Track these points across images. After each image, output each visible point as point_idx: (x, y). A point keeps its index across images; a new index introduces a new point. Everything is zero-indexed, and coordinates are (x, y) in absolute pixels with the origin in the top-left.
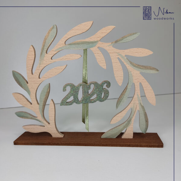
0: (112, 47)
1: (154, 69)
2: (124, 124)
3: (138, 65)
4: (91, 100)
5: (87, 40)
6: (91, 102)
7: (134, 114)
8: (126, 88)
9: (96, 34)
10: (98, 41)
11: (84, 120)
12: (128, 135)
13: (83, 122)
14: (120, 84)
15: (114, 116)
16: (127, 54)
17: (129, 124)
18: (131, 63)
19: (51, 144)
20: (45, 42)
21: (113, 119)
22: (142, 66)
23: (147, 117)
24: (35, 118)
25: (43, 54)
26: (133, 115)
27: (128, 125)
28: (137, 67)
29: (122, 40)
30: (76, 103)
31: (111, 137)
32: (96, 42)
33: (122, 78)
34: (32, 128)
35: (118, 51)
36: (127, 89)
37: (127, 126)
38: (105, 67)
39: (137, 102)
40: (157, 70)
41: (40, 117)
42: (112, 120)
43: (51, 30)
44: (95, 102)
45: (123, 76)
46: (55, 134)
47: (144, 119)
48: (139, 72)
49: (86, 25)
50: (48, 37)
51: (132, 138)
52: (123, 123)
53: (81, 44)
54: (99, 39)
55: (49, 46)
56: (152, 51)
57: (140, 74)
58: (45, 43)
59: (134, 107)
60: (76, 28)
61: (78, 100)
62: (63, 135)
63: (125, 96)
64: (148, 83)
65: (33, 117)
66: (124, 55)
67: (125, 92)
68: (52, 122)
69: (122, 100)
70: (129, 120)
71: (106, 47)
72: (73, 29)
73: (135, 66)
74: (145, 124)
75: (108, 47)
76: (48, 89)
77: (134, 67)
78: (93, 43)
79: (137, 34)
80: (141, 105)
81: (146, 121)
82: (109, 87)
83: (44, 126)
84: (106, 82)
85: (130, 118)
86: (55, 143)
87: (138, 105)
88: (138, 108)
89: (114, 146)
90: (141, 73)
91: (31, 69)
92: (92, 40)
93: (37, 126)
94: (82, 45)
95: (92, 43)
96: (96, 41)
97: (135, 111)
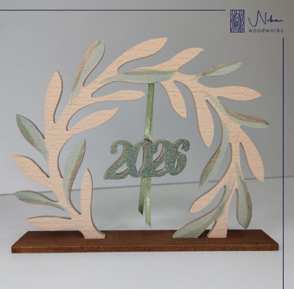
0: (197, 82)
1: (262, 121)
2: (213, 213)
3: (238, 114)
4: (157, 171)
5: (156, 68)
6: (157, 175)
7: (230, 195)
8: (217, 151)
9: (171, 59)
10: (174, 71)
11: (143, 207)
12: (219, 232)
13: (139, 210)
14: (209, 145)
15: (197, 199)
16: (220, 95)
17: (221, 212)
18: (227, 111)
19: (85, 249)
20: (83, 67)
21: (195, 204)
22: (244, 116)
23: (250, 200)
24: (54, 203)
25: (78, 87)
26: (228, 198)
27: (220, 214)
28: (236, 117)
29: (214, 71)
30: (133, 175)
31: (191, 236)
32: (170, 73)
33: (212, 134)
34: (46, 222)
35: (207, 89)
36: (219, 153)
37: (218, 217)
38: (184, 115)
39: (235, 175)
40: (268, 124)
41: (63, 202)
42: (193, 205)
43: (96, 47)
44: (164, 175)
45: (213, 130)
46: (90, 233)
47: (246, 204)
48: (238, 126)
49: (156, 44)
50: (88, 58)
51: (225, 237)
52: (210, 212)
53: (146, 74)
54: (176, 68)
55: (88, 74)
56: (260, 93)
57: (241, 129)
58: (82, 69)
59: (229, 183)
60: (139, 46)
61: (136, 170)
62: (105, 234)
63: (215, 165)
64: (252, 144)
65: (49, 201)
66: (215, 96)
67: (217, 158)
68: (85, 210)
69: (210, 171)
70: (221, 205)
71: (188, 81)
72: (133, 48)
73: (232, 115)
74: (247, 212)
75: (191, 81)
76: (82, 150)
77: (232, 117)
78: (167, 74)
79: (237, 64)
80: (241, 180)
81: (249, 208)
82: (188, 149)
83: (70, 219)
84: (182, 141)
85: (223, 202)
86: (93, 248)
87: (236, 180)
88: (237, 185)
89: (199, 250)
90: (242, 127)
91: (53, 113)
92: (164, 69)
93: (57, 219)
94: (146, 76)
95: (165, 73)
96: (171, 70)
97: (231, 191)
